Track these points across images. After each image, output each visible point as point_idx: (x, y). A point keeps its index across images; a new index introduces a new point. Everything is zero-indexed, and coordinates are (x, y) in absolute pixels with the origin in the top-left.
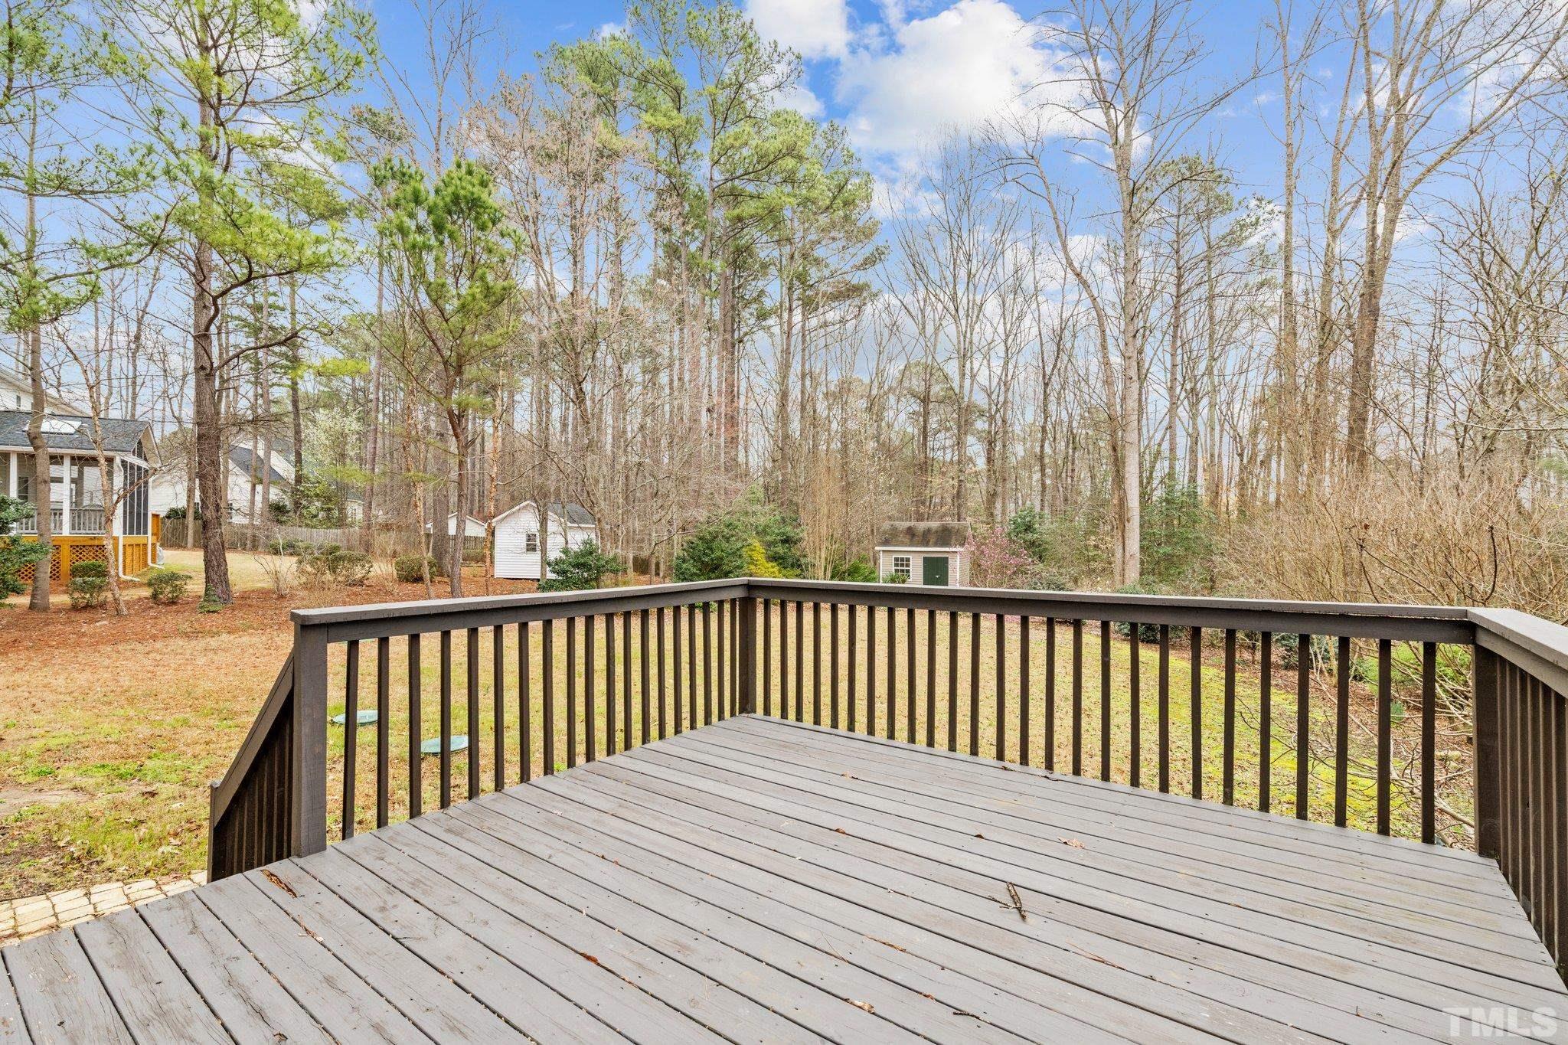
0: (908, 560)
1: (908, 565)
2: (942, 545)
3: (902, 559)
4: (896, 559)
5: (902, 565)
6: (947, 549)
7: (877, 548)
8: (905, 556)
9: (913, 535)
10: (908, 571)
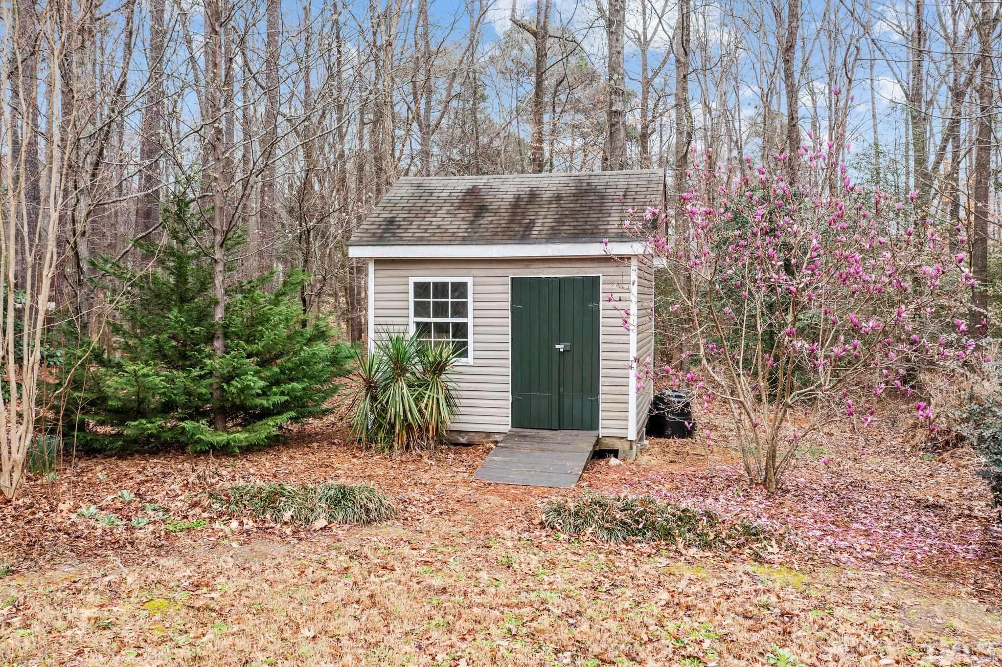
0: (460, 289)
1: (460, 309)
2: (576, 237)
3: (440, 289)
4: (421, 289)
5: (440, 310)
6: (594, 249)
7: (355, 252)
8: (449, 278)
9: (481, 210)
10: (460, 330)
